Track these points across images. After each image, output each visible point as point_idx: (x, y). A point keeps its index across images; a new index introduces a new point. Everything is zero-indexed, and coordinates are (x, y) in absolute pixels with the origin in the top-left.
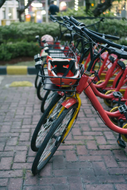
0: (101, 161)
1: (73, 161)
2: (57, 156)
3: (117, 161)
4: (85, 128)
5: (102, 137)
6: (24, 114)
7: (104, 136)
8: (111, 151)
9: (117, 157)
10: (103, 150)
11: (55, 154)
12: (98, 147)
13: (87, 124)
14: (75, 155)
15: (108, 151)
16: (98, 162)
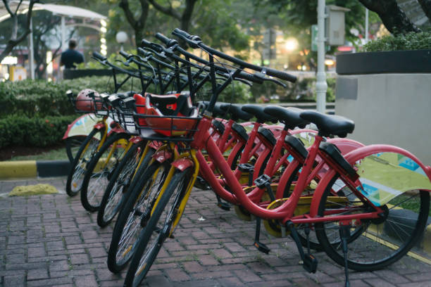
0: (232, 277)
1: (183, 279)
2: (153, 277)
3: (258, 274)
4: (188, 242)
5: (222, 250)
6: (61, 232)
7: (225, 248)
8: (244, 264)
9: (257, 270)
10: (230, 264)
11: (148, 275)
12: (220, 262)
13: (188, 236)
14: (184, 274)
15: (239, 265)
16: (228, 279)
